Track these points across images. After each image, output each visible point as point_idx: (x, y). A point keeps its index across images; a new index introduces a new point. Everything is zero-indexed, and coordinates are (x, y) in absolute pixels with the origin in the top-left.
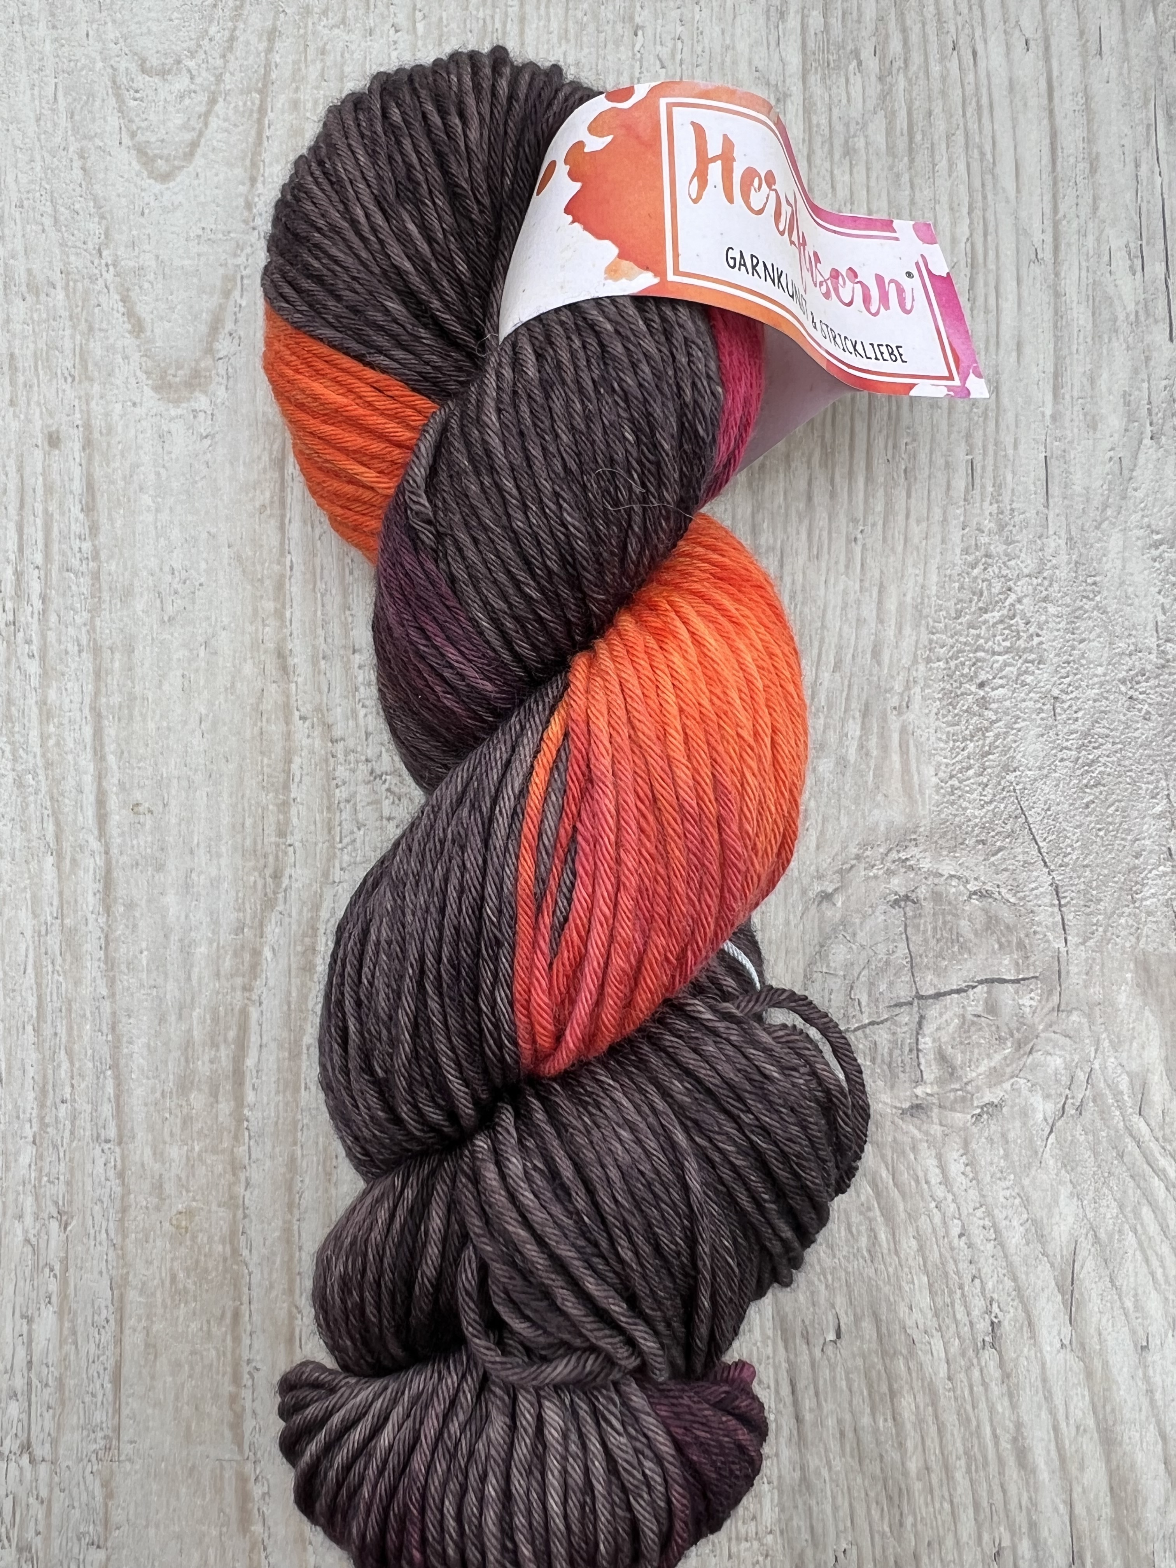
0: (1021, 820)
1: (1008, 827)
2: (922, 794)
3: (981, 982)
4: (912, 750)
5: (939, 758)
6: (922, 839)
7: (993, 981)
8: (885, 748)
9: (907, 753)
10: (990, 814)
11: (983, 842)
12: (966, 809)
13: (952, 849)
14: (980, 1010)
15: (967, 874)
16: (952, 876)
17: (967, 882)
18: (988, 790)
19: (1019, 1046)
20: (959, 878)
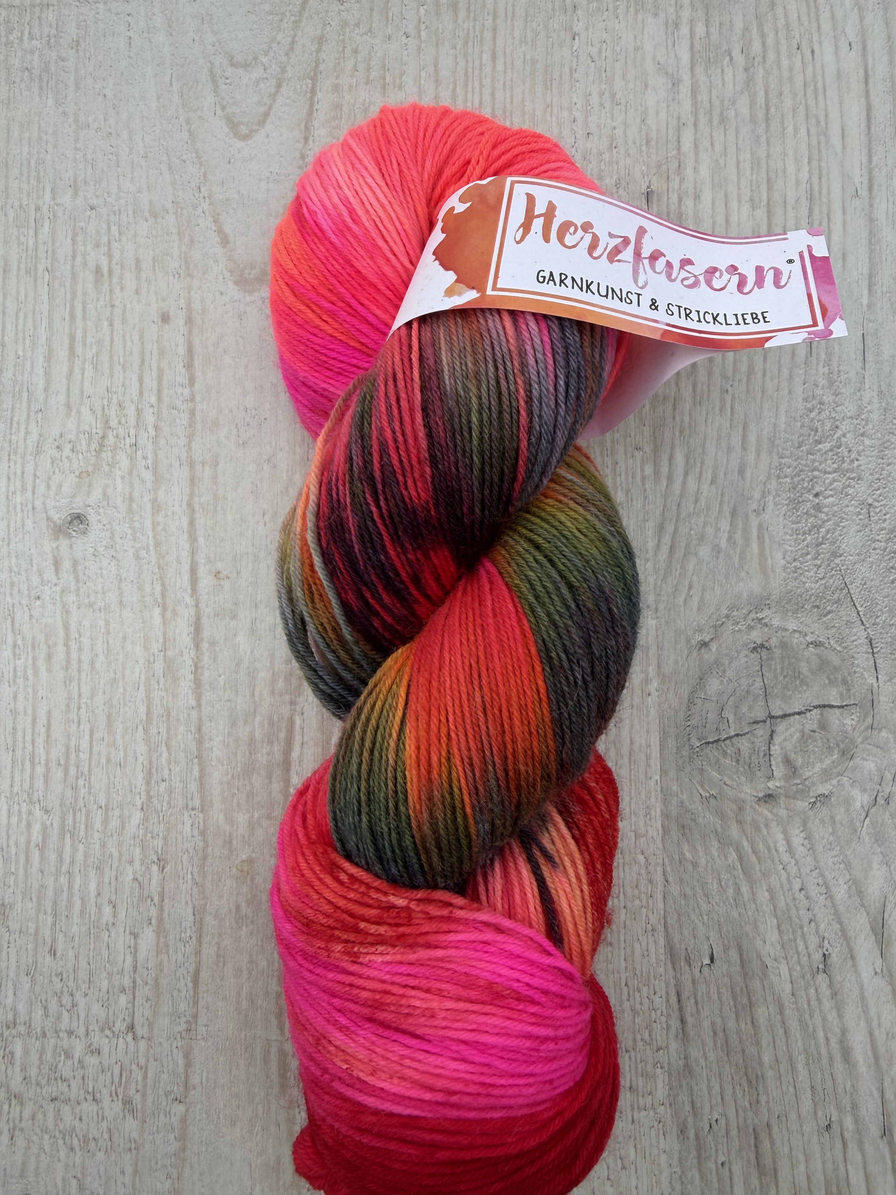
0: (845, 591)
1: (836, 596)
2: (773, 571)
3: (816, 707)
4: (767, 540)
5: (787, 547)
6: (774, 604)
7: (824, 706)
8: (747, 540)
9: (763, 542)
10: (822, 587)
11: (818, 607)
12: (804, 583)
13: (796, 611)
14: (815, 727)
15: (805, 629)
16: (795, 631)
17: (806, 635)
18: (822, 570)
19: (843, 753)
20: (800, 632)
